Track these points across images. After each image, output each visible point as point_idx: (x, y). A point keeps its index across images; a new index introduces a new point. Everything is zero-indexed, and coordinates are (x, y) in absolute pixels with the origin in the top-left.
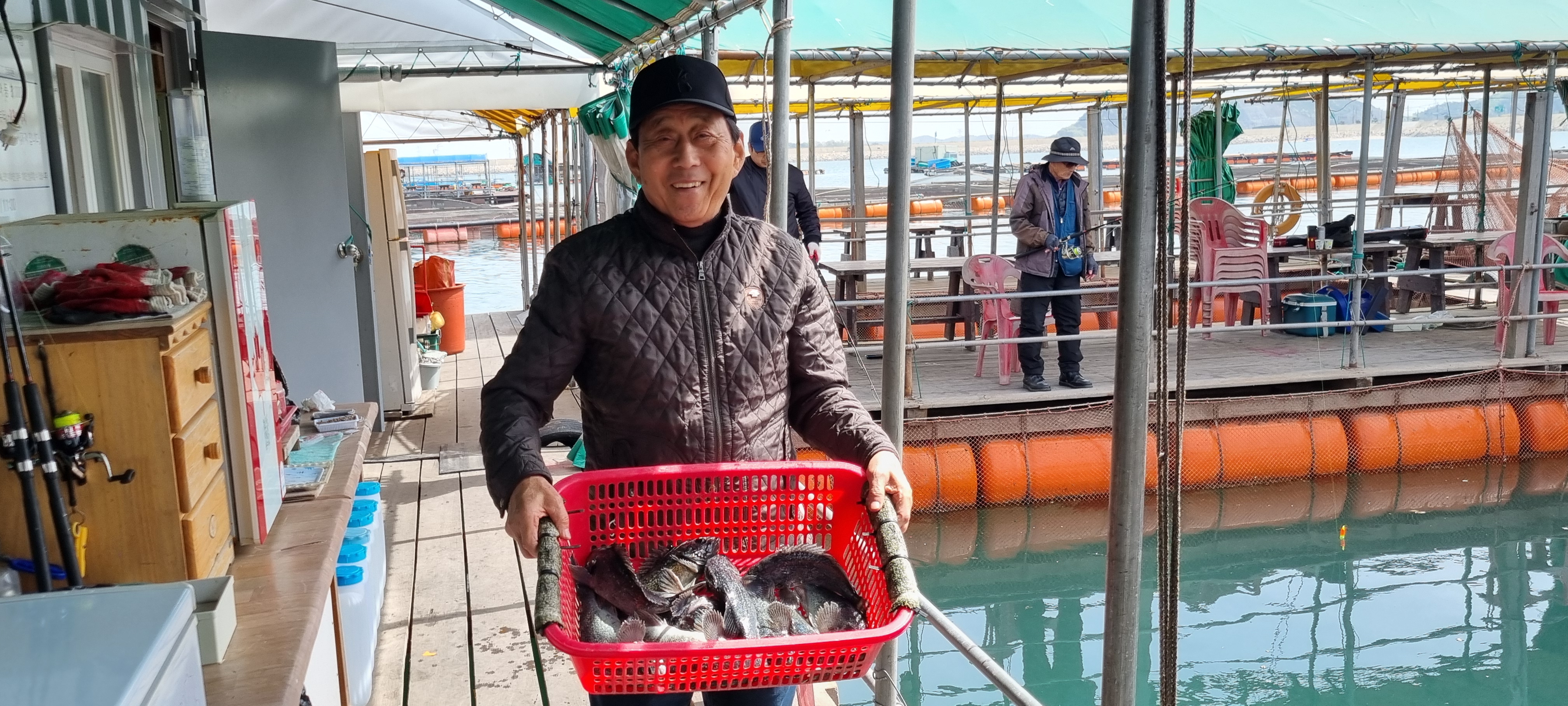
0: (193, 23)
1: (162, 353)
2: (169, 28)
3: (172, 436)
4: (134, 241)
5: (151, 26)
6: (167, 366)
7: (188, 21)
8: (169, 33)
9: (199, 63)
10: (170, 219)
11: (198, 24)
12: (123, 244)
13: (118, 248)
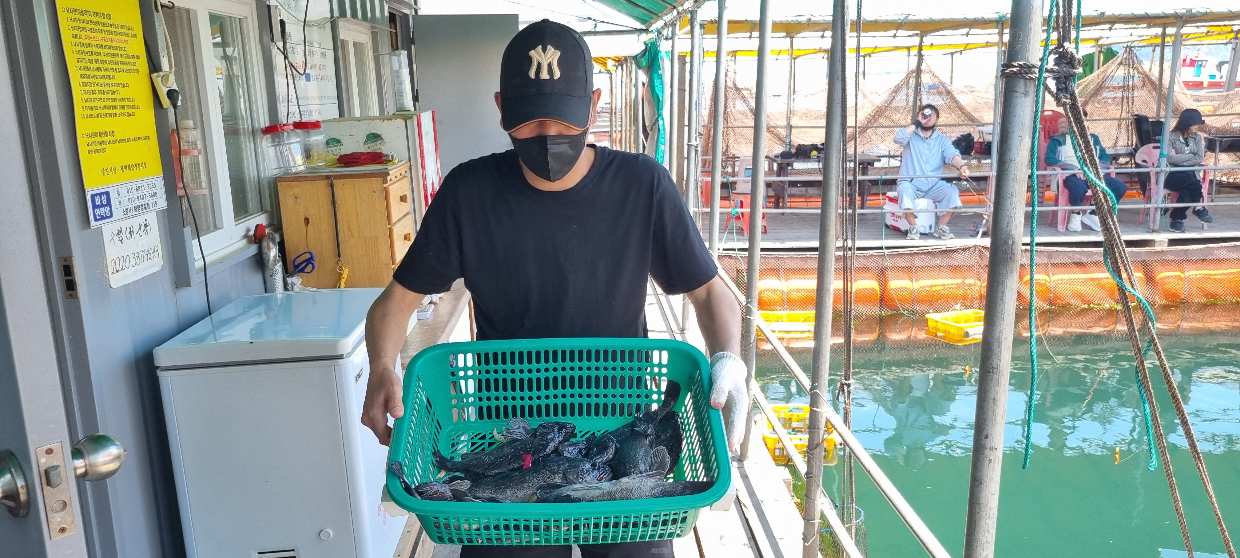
0: (413, 11)
1: (385, 185)
2: (401, 15)
3: (389, 226)
4: (374, 131)
5: (390, 13)
6: (386, 192)
7: (410, 9)
8: (401, 17)
10: (391, 120)
11: (416, 11)
12: (369, 133)
13: (366, 135)
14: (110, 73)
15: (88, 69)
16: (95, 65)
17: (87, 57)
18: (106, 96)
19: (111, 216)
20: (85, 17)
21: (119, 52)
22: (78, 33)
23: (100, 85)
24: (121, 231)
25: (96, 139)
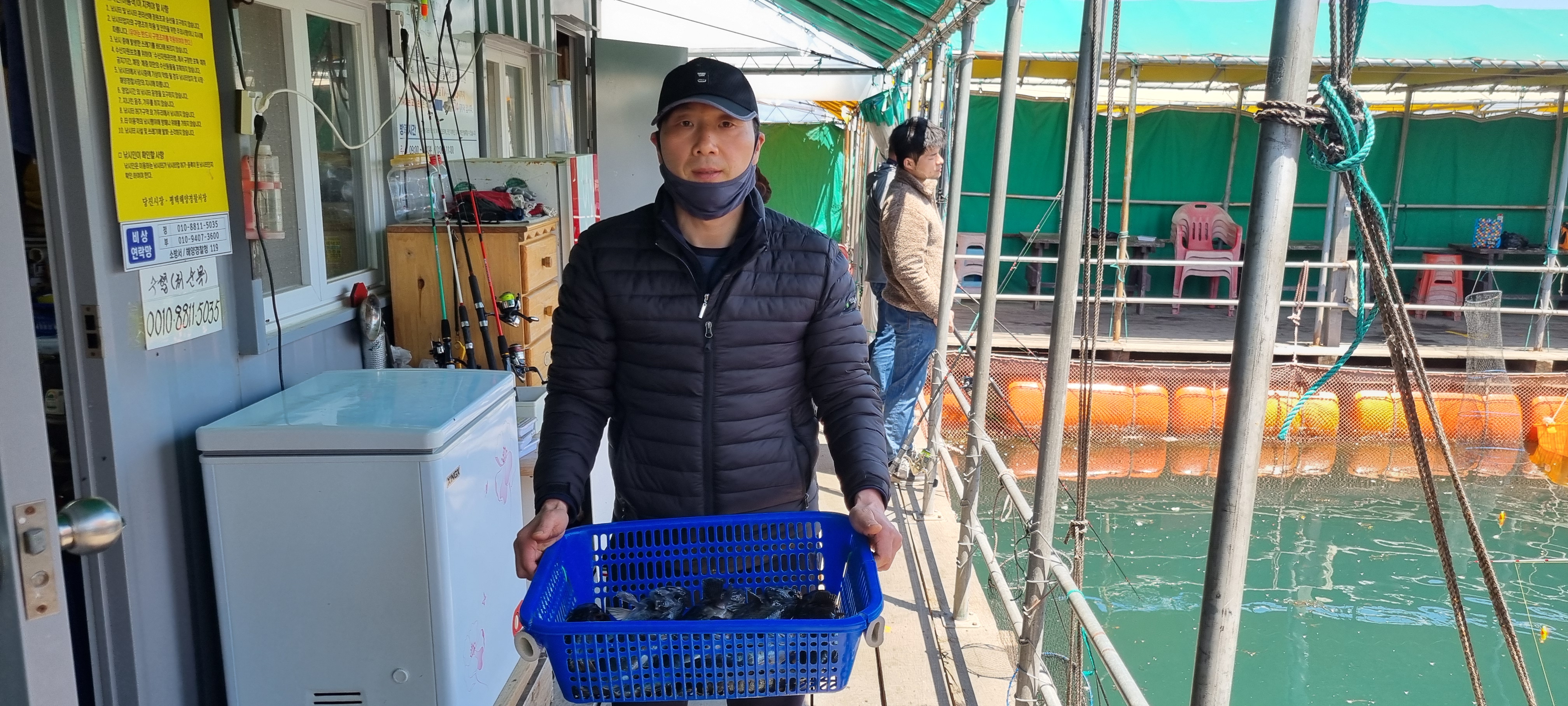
0: (591, 32)
1: (520, 243)
2: (574, 36)
3: (522, 295)
4: (515, 176)
6: (522, 253)
7: (587, 30)
8: (574, 39)
9: (592, 61)
10: (538, 162)
11: (595, 33)
12: (510, 177)
13: (507, 180)
15: (131, 71)
17: (132, 57)
18: (154, 107)
19: (153, 258)
22: (121, 25)
23: (148, 93)
24: (165, 278)
25: (138, 161)
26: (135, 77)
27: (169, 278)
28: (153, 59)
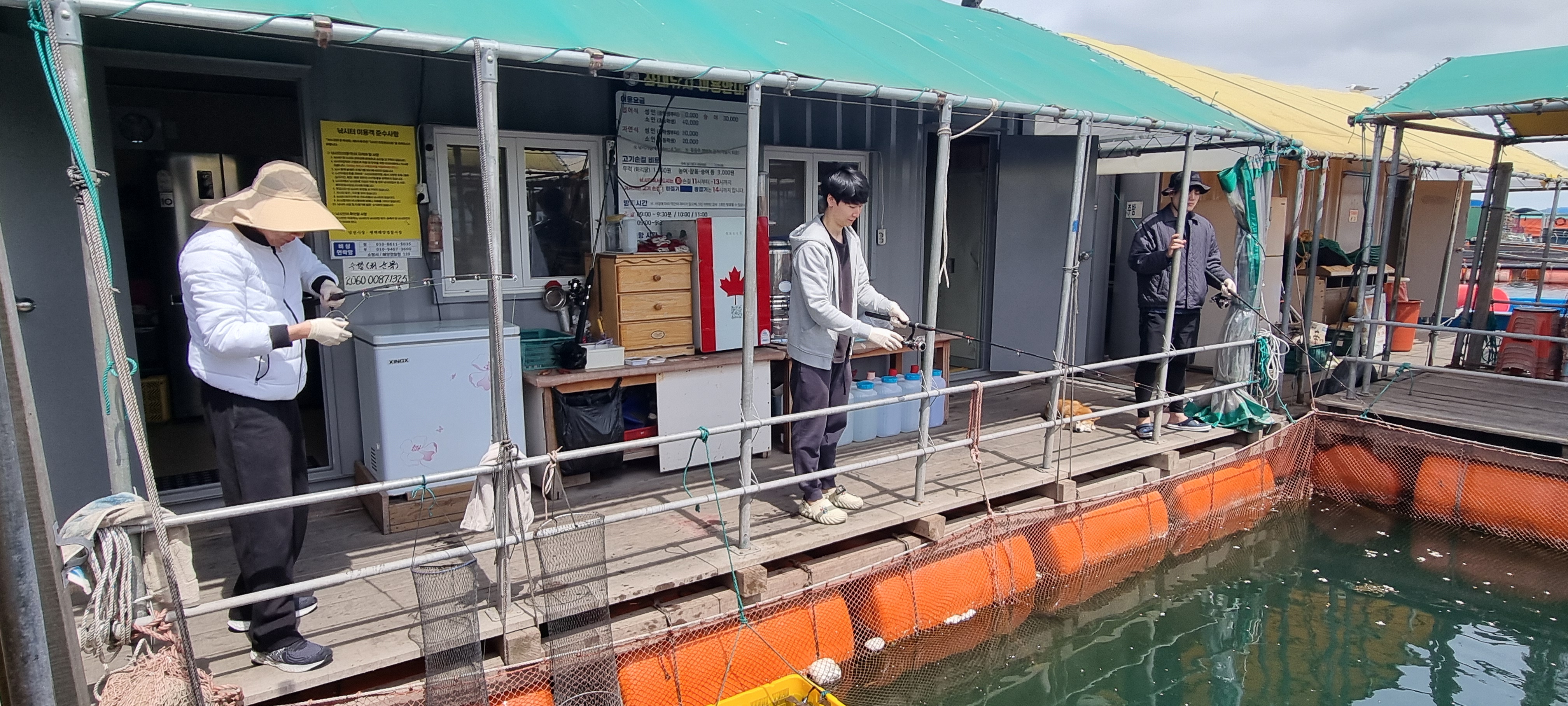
14: (369, 184)
15: (345, 181)
16: (353, 179)
17: (346, 176)
18: (360, 195)
19: (354, 254)
20: (350, 156)
21: (383, 173)
22: (341, 164)
23: (357, 189)
24: (362, 263)
25: (347, 216)
26: (347, 183)
27: (365, 264)
28: (363, 175)
